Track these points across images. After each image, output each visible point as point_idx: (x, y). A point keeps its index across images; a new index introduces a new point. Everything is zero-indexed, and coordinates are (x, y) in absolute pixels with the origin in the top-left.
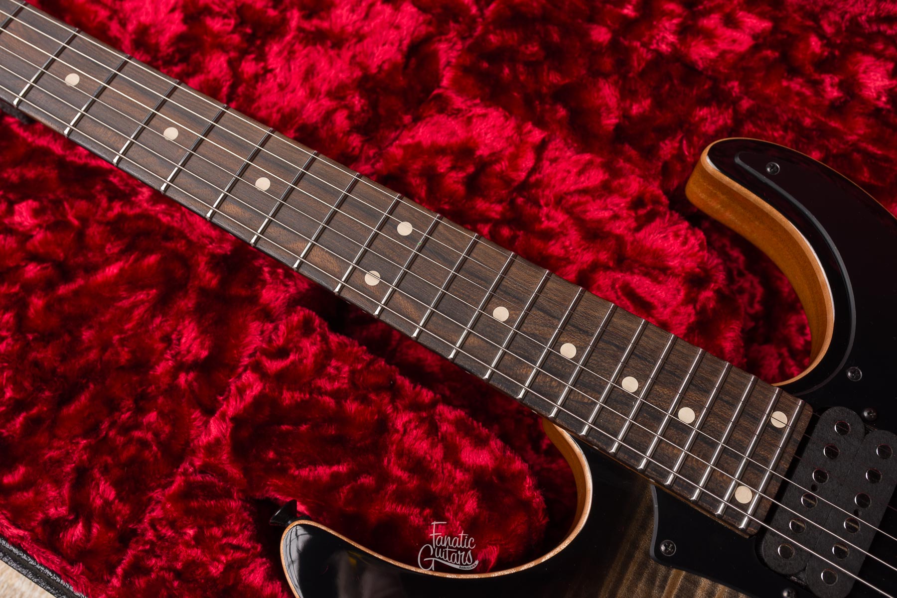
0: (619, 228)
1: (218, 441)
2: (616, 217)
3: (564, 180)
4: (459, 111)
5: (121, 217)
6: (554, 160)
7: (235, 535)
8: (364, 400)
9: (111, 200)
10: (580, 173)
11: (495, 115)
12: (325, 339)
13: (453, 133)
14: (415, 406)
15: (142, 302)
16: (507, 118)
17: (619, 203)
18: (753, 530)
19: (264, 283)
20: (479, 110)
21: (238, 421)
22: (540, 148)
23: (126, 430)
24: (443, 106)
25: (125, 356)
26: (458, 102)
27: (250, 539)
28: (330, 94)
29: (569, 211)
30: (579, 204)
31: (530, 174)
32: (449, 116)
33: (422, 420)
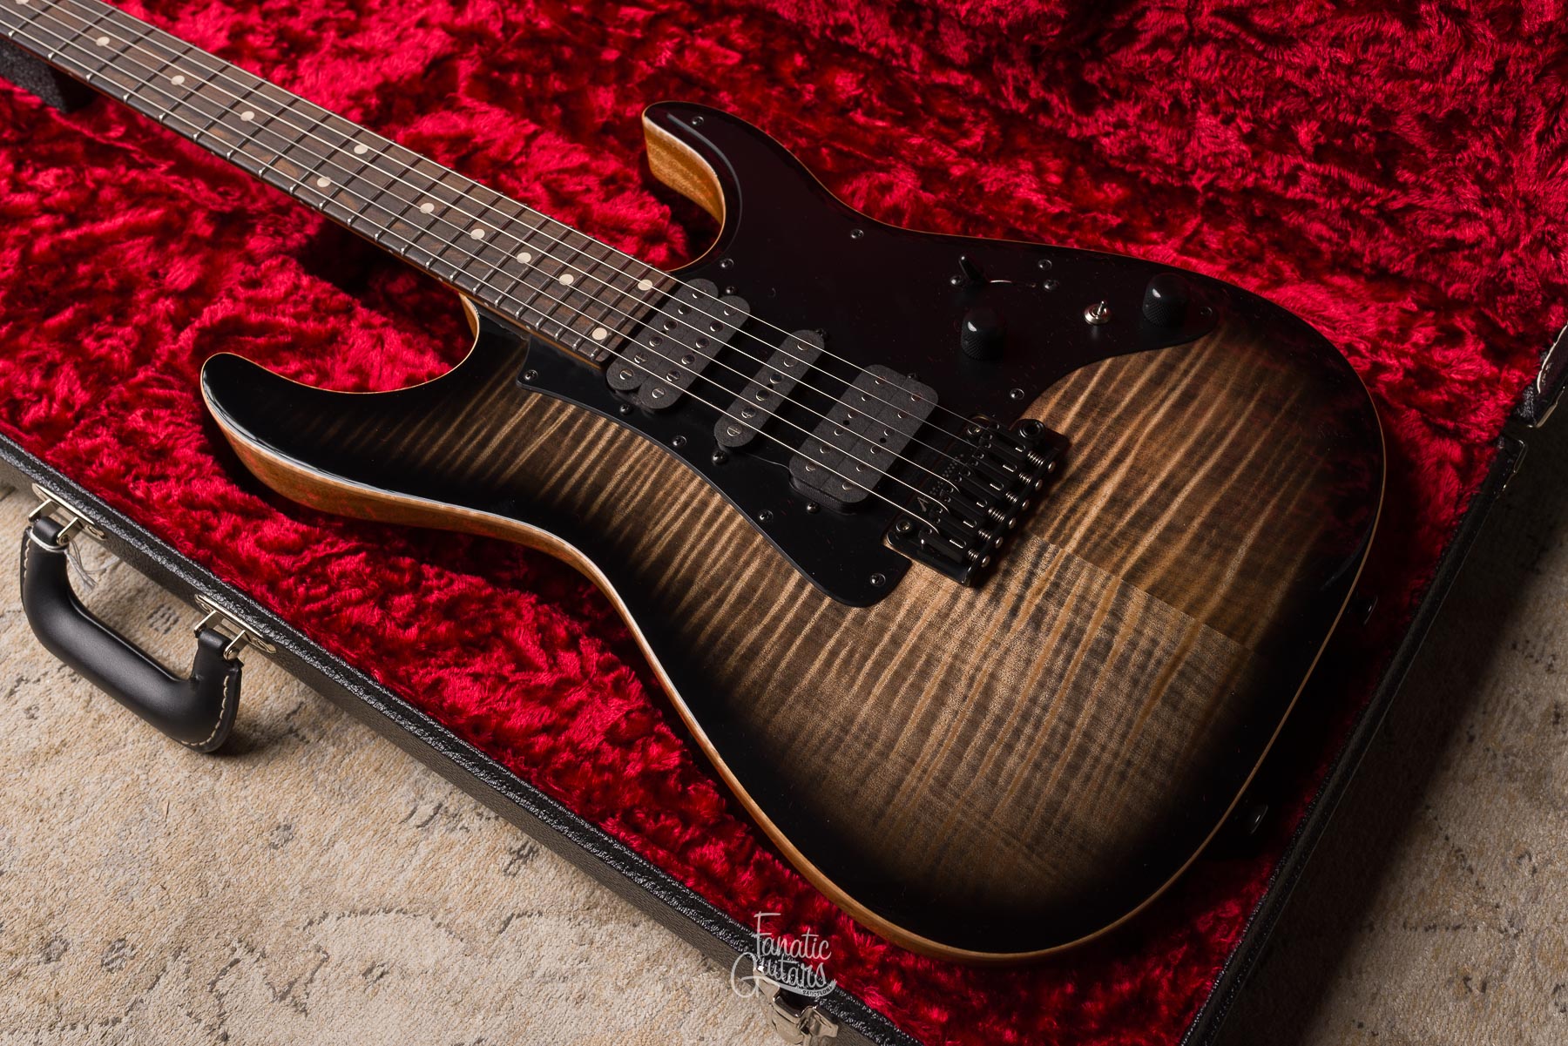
0: (589, 199)
1: (181, 347)
2: (588, 190)
3: (548, 162)
4: (465, 108)
5: (134, 181)
6: (543, 148)
7: (181, 416)
8: (322, 320)
9: (128, 169)
10: (563, 157)
11: (497, 114)
12: (298, 275)
13: (456, 126)
14: (366, 326)
15: (139, 245)
16: (506, 115)
17: (592, 181)
18: (600, 359)
19: (253, 234)
20: (485, 107)
21: (203, 332)
22: (531, 138)
23: (100, 337)
24: (452, 106)
25: (111, 283)
26: (467, 101)
27: (192, 421)
28: (350, 97)
29: (547, 186)
30: (555, 180)
31: (515, 158)
32: (454, 112)
33: (372, 336)
